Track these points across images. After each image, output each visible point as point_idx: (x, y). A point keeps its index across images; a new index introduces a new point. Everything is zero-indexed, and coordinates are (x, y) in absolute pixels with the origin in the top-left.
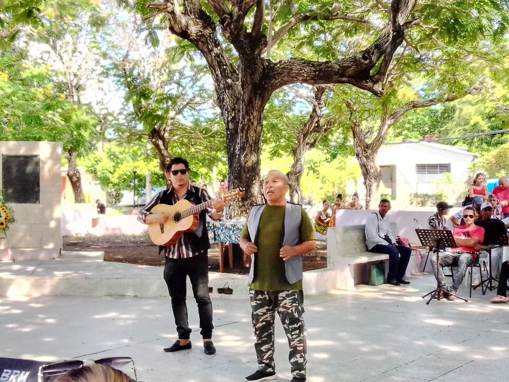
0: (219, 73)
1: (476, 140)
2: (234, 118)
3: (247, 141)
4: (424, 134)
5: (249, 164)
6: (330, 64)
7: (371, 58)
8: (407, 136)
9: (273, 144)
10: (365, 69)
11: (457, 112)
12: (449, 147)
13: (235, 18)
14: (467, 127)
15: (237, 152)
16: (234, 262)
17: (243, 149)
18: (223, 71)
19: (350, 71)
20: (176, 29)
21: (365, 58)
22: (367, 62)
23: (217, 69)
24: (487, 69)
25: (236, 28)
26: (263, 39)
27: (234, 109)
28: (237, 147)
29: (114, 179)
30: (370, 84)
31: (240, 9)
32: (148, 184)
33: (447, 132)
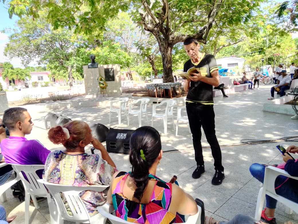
0: (159, 41)
1: (246, 55)
2: (164, 54)
3: (168, 60)
4: (231, 55)
5: (168, 67)
6: (190, 35)
7: (202, 32)
8: (226, 56)
9: (184, 61)
10: (201, 36)
11: (241, 47)
12: (239, 58)
13: (160, 24)
14: (244, 52)
15: (165, 64)
16: (165, 94)
17: (166, 62)
18: (160, 40)
19: (196, 37)
20: (146, 29)
21: (200, 33)
22: (201, 34)
23: (159, 39)
24: (244, 33)
25: (161, 27)
26: (169, 29)
27: (164, 51)
28: (165, 62)
29: (142, 73)
30: (202, 41)
31: (162, 21)
32: (151, 74)
33: (238, 53)
